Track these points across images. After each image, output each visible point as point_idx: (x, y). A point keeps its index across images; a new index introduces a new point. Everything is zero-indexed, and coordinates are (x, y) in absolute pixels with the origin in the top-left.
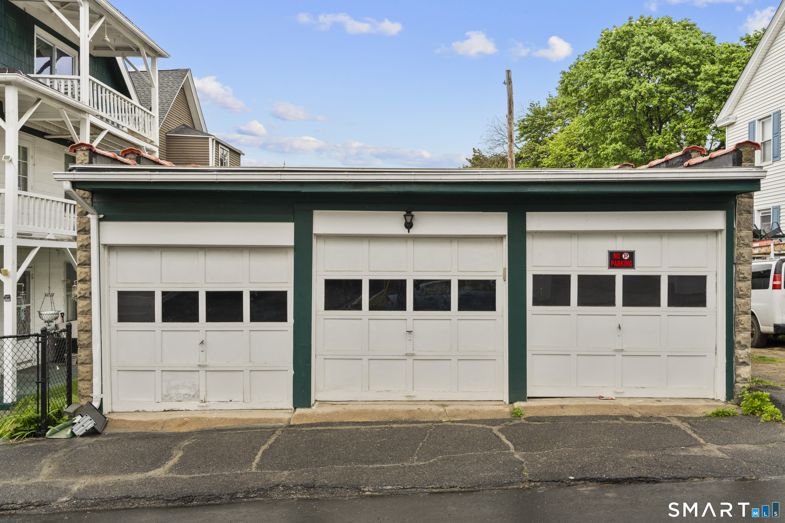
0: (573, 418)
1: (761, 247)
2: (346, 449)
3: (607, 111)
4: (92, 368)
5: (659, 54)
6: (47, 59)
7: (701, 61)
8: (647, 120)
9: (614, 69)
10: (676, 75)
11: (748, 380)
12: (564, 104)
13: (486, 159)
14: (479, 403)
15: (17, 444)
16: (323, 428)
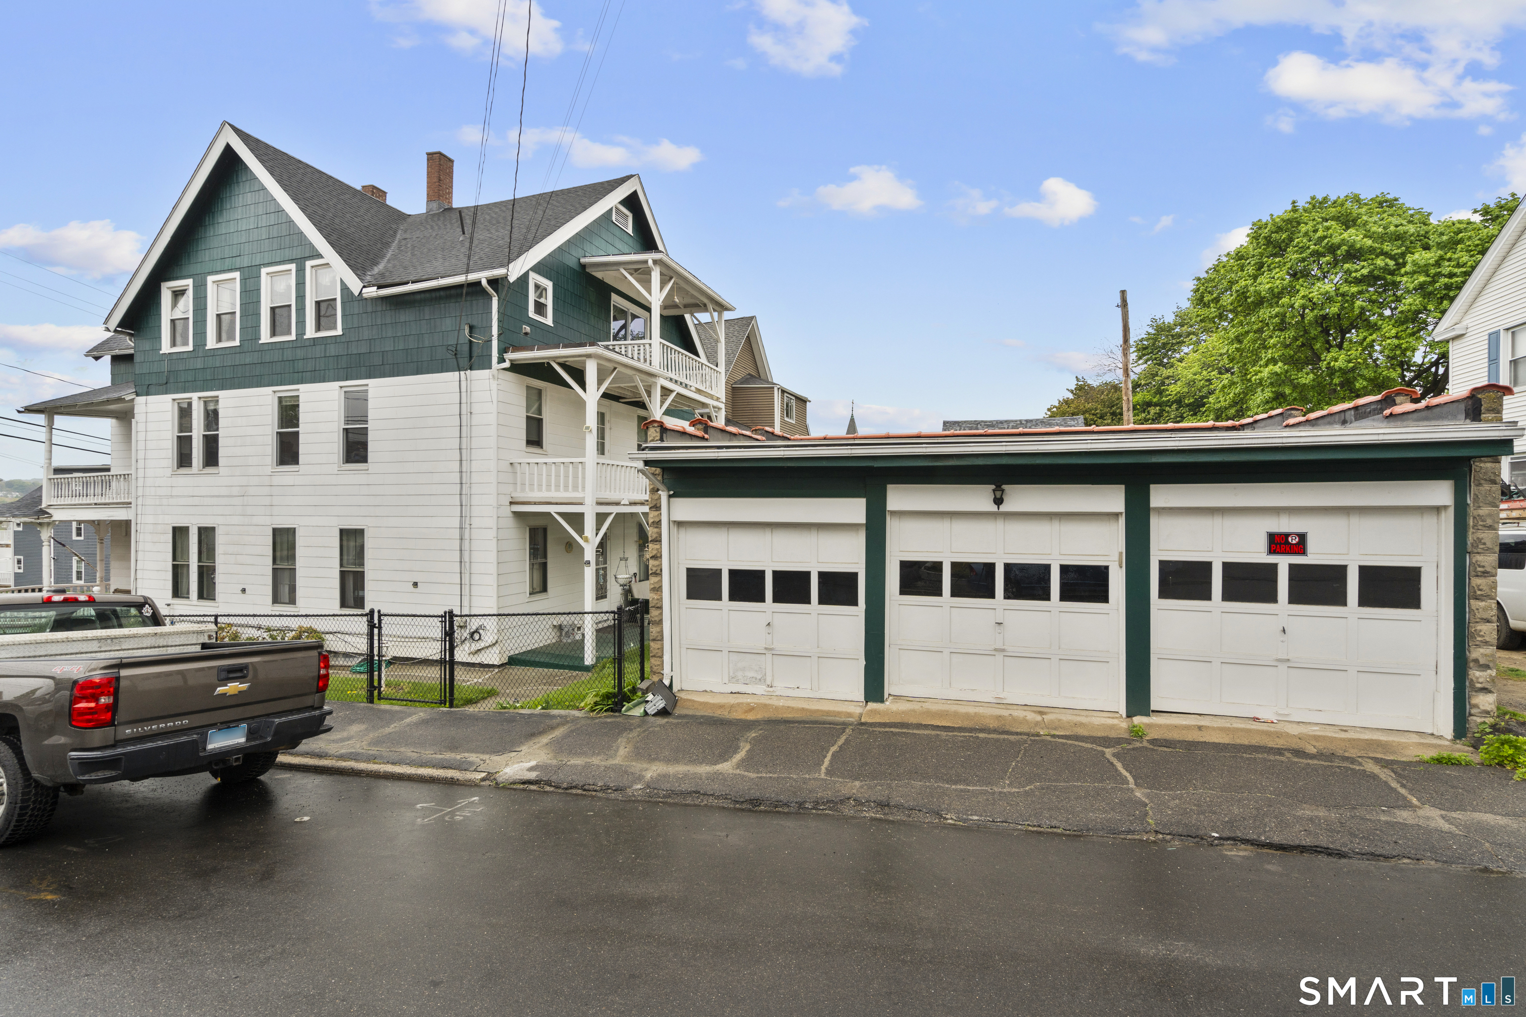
0: (1216, 746)
1: (1512, 510)
2: (924, 761)
3: (1260, 324)
4: (662, 645)
5: (1339, 247)
6: (622, 322)
7: (1407, 248)
8: (1322, 332)
9: (1269, 270)
10: (1368, 270)
11: (1492, 714)
12: (1199, 318)
13: (1091, 388)
14: (1087, 712)
15: (596, 718)
16: (897, 730)
